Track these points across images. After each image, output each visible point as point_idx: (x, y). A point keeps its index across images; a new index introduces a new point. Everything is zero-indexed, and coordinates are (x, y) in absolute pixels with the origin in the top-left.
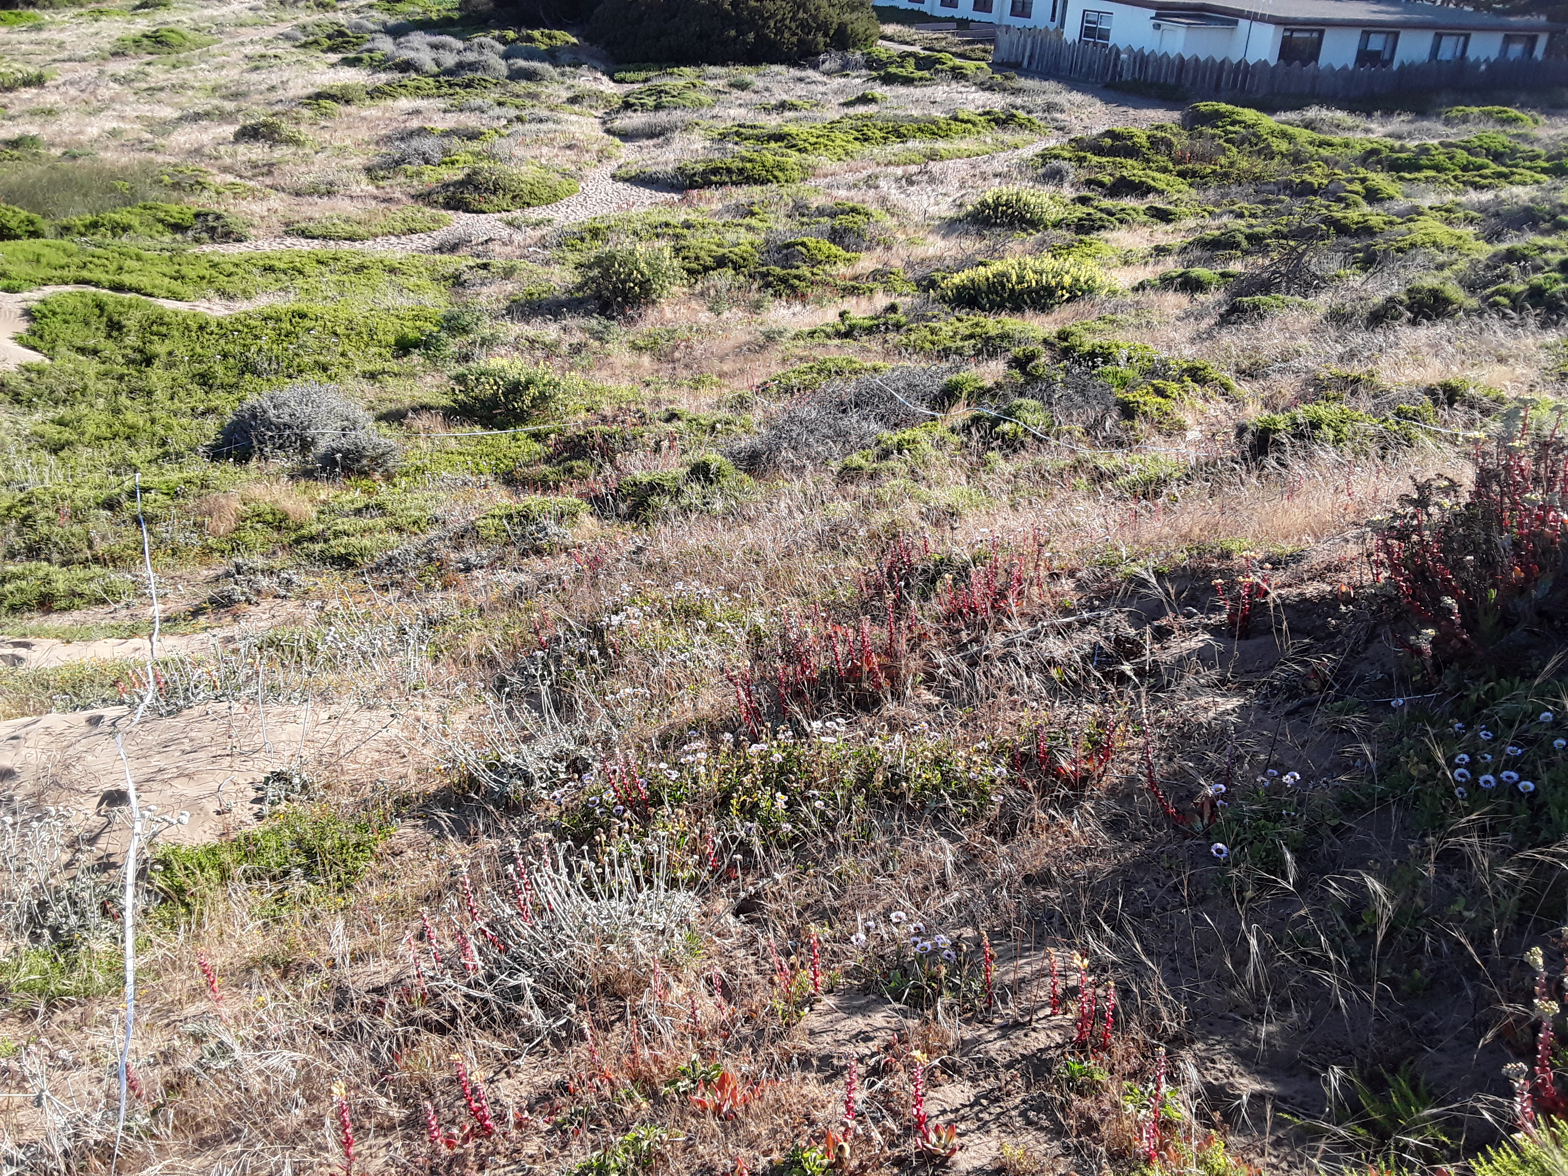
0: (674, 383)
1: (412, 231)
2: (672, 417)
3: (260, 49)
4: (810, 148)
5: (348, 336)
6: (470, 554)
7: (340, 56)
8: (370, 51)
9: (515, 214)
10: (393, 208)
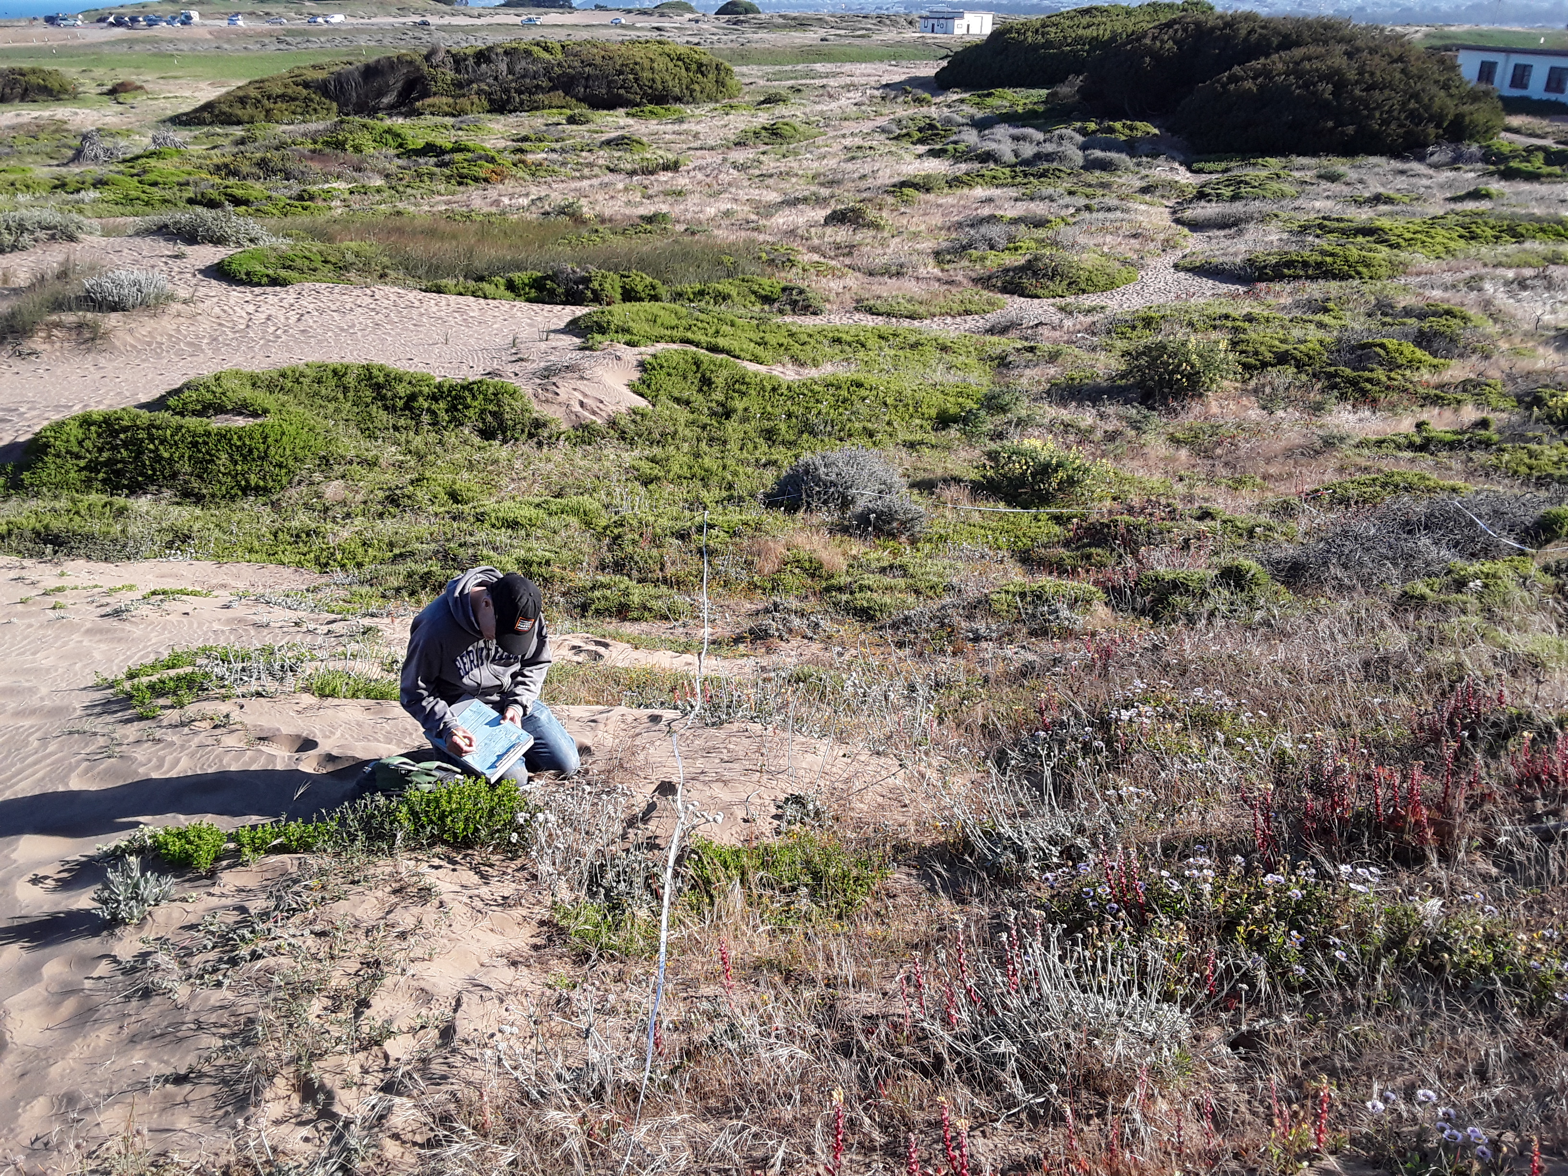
0: (1211, 479)
1: (968, 312)
2: (1205, 515)
3: (858, 141)
4: (1403, 244)
5: (896, 407)
6: (981, 626)
7: (927, 147)
8: (955, 143)
9: (1068, 300)
10: (954, 290)
